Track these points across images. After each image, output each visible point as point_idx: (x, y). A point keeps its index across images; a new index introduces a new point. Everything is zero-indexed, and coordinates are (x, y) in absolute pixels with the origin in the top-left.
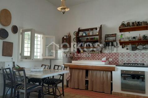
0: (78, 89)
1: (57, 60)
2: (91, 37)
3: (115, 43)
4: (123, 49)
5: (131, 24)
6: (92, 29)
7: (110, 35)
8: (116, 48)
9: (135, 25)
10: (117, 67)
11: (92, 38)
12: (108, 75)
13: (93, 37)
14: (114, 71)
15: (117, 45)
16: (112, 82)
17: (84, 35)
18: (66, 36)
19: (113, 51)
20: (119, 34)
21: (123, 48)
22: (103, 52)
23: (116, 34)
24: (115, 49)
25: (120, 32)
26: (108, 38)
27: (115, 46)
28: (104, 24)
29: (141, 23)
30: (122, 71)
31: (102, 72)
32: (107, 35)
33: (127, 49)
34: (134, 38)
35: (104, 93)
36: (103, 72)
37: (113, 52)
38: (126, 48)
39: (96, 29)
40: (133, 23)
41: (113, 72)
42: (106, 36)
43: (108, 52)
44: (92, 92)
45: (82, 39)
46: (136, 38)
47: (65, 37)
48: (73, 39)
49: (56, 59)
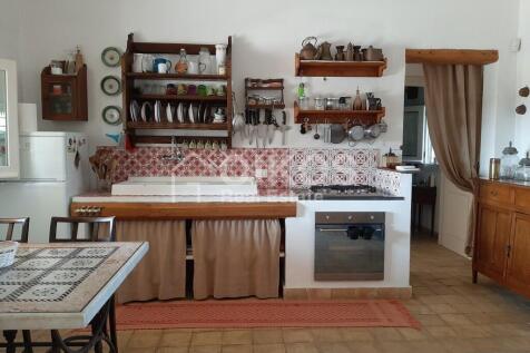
0: (156, 299)
1: (27, 185)
2: (188, 82)
3: (277, 115)
4: (305, 135)
5: (333, 51)
6: (193, 50)
7: (265, 82)
8: (281, 130)
9: (348, 55)
10: (303, 202)
11: (192, 88)
12: (269, 232)
13: (197, 83)
14: (294, 216)
15: (284, 123)
16: (282, 255)
17: (162, 68)
18: (63, 65)
19: (270, 142)
20: (293, 81)
21: (303, 131)
22: (233, 145)
23: (281, 81)
24: (278, 135)
25: (298, 74)
26: (256, 93)
27: (277, 126)
28: (239, 34)
29: (364, 50)
30: (318, 215)
31: (248, 224)
32: (253, 81)
33: (317, 137)
34: (343, 100)
35: (254, 296)
36: (250, 222)
37: (268, 146)
38: (313, 133)
39: (212, 50)
40: (340, 48)
41: (288, 221)
42: (249, 85)
43: (254, 146)
44: (210, 301)
45: (147, 86)
46: (348, 101)
47: (57, 71)
48: (99, 82)
49: (25, 178)
